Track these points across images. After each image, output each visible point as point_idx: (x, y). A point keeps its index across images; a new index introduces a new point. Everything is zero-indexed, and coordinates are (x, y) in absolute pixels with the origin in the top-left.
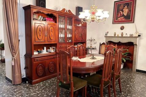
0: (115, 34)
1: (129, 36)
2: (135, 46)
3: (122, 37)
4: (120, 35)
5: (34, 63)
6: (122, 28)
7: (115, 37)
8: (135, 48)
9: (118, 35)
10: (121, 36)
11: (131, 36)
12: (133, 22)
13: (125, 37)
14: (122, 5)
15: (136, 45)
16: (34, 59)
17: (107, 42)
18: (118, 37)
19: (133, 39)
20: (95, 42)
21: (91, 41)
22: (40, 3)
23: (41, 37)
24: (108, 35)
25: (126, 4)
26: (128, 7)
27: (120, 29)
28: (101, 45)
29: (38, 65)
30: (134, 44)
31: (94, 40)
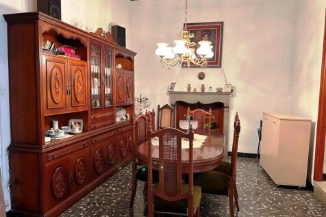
0: (189, 88)
1: (214, 90)
2: (225, 109)
3: (203, 93)
4: (199, 90)
5: (47, 165)
6: (201, 76)
7: (189, 92)
8: (225, 113)
9: (195, 89)
10: (201, 91)
11: (219, 92)
12: (220, 66)
13: (208, 93)
14: (198, 32)
15: (228, 107)
16: (46, 154)
17: (174, 104)
18: (195, 93)
19: (223, 96)
20: (148, 103)
21: (141, 101)
22: (51, 9)
23: (59, 96)
24: (176, 89)
25: (205, 31)
26: (209, 37)
27: (197, 77)
28: (160, 110)
29: (55, 169)
30: (225, 105)
31: (147, 99)
